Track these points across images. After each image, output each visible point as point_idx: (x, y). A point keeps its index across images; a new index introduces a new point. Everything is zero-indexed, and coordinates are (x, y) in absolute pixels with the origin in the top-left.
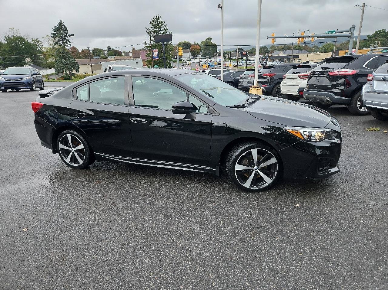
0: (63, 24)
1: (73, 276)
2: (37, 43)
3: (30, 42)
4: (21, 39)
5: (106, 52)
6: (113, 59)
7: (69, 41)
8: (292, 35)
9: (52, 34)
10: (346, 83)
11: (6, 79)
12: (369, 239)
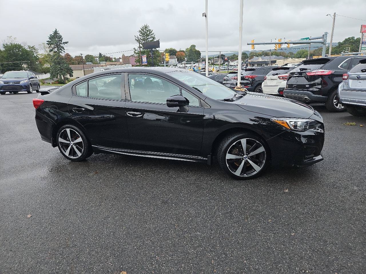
0: (58, 32)
1: (78, 257)
2: (33, 50)
3: (27, 49)
4: (18, 47)
5: (97, 58)
6: (105, 65)
7: (63, 48)
8: (270, 42)
9: (47, 41)
10: (322, 83)
11: (5, 82)
12: (356, 220)
